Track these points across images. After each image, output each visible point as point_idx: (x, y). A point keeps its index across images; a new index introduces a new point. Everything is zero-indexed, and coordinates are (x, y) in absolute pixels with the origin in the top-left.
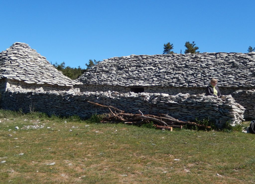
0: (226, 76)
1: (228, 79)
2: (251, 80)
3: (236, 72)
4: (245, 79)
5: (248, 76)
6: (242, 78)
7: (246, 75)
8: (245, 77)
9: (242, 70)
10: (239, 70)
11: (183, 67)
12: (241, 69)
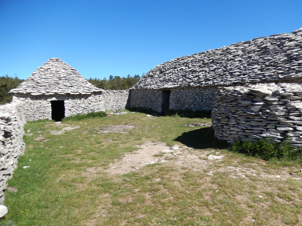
0: (249, 68)
1: (251, 71)
2: (283, 68)
3: (265, 60)
4: (274, 68)
5: (280, 64)
6: (270, 67)
7: (277, 62)
8: (275, 65)
9: (274, 56)
10: (270, 56)
11: (210, 63)
12: (274, 54)
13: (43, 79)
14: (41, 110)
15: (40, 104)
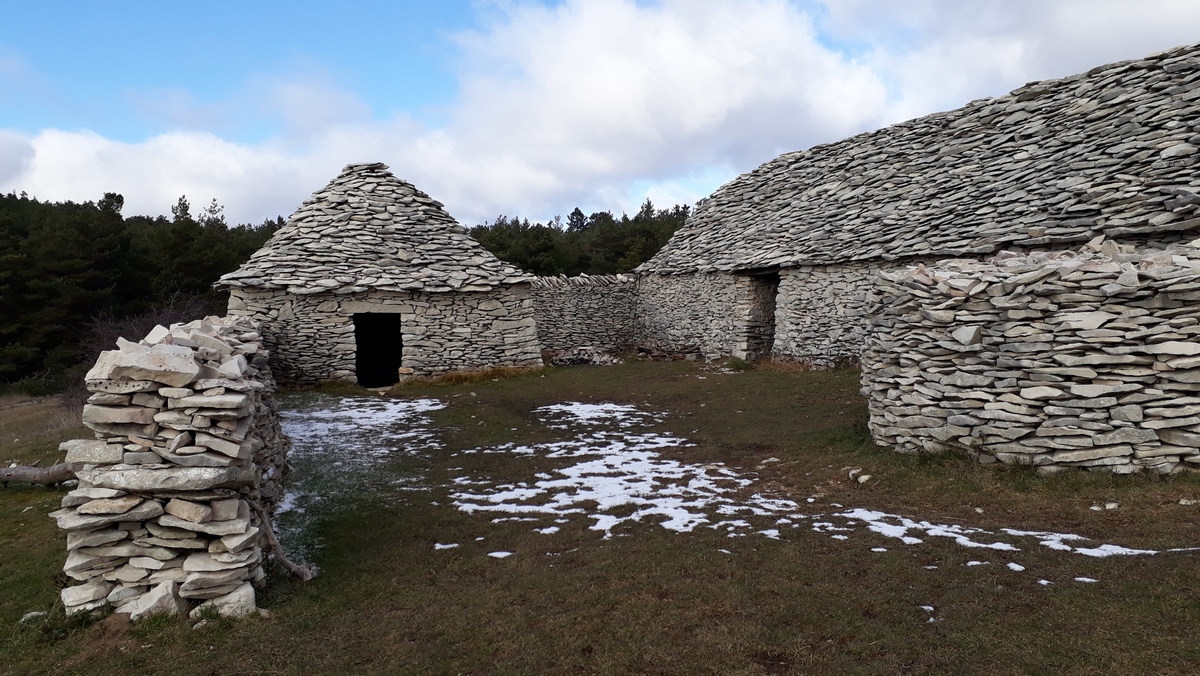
13: (329, 239)
14: (322, 345)
15: (316, 326)
